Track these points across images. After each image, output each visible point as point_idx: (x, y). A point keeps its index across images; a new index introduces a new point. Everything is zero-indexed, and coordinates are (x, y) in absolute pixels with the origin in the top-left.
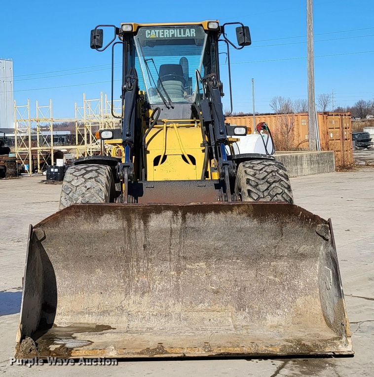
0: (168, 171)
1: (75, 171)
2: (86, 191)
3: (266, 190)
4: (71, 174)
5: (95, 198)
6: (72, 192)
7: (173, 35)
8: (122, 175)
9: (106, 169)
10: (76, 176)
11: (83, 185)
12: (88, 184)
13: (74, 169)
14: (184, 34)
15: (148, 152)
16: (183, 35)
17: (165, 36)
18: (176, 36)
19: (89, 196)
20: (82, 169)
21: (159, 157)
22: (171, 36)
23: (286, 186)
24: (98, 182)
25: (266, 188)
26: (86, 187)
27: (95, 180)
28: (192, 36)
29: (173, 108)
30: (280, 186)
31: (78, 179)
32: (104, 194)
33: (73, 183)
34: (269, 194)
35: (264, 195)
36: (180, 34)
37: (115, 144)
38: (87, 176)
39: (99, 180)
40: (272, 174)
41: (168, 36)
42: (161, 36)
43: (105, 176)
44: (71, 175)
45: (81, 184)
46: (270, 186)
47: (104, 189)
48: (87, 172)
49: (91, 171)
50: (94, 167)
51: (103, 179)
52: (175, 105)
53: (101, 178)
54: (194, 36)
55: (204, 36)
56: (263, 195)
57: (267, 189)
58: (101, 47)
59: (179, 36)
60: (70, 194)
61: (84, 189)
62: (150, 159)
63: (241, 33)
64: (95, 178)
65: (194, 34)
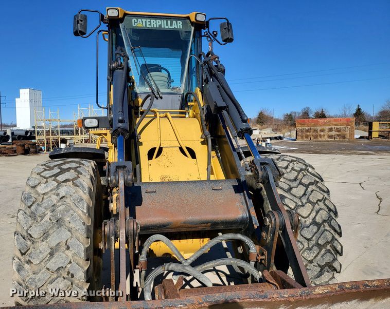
0: (166, 167)
1: (45, 170)
2: (58, 201)
3: (303, 196)
4: (38, 174)
5: (71, 212)
6: (36, 204)
7: (160, 26)
8: (114, 181)
9: (89, 166)
10: (45, 178)
11: (54, 192)
12: (63, 191)
13: (44, 167)
14: (171, 25)
15: (141, 144)
16: (170, 27)
17: (152, 26)
18: (163, 27)
19: (63, 210)
20: (55, 166)
21: (154, 149)
22: (158, 27)
23: (326, 190)
24: (77, 186)
25: (302, 193)
26: (58, 195)
27: (73, 184)
28: (179, 28)
29: (161, 98)
30: (318, 190)
31: (47, 182)
32: (85, 205)
33: (39, 189)
34: (309, 201)
35: (302, 203)
36: (167, 25)
37: (100, 135)
38: (61, 178)
39: (78, 184)
40: (303, 173)
41: (155, 26)
42: (148, 26)
43: (89, 177)
44: (38, 177)
45: (51, 190)
46: (307, 189)
47: (86, 197)
48: (62, 171)
49: (68, 169)
50: (71, 163)
51: (86, 181)
52: (163, 96)
53: (81, 181)
54: (181, 28)
55: (191, 29)
56: (301, 201)
57: (305, 194)
58: (85, 34)
59: (166, 27)
60: (33, 208)
61: (55, 199)
62: (143, 151)
63: (225, 29)
64: (73, 180)
65: (181, 26)
